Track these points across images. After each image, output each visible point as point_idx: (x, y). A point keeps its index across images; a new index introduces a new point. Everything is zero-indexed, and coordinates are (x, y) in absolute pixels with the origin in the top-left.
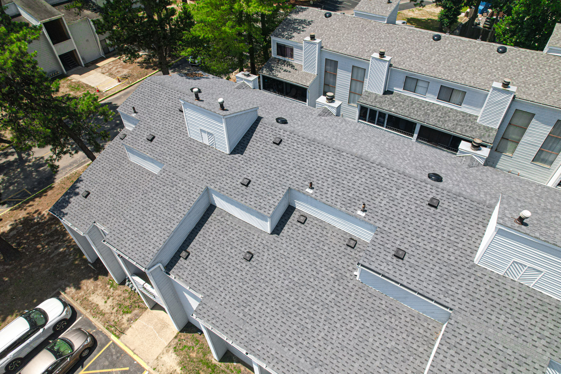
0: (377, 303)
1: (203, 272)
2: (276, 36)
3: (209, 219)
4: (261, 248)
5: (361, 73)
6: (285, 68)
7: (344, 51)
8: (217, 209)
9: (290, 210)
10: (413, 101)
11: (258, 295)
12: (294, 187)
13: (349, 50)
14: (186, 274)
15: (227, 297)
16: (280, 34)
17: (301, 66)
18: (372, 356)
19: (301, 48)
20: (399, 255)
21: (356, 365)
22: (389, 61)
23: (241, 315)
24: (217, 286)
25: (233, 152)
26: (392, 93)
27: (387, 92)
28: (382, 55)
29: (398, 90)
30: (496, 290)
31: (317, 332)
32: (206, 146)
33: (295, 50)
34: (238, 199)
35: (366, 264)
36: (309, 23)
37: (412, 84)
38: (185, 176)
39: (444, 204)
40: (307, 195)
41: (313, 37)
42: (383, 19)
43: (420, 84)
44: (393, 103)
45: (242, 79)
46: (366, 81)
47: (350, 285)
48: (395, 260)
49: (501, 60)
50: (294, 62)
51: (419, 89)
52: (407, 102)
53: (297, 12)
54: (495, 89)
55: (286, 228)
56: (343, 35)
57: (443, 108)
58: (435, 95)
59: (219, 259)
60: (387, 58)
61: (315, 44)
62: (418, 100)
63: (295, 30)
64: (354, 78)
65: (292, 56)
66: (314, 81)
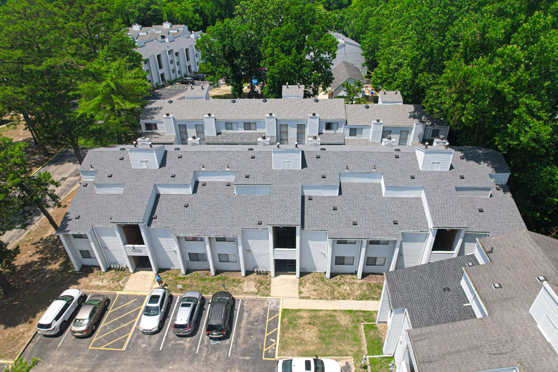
0: (246, 199)
1: (167, 219)
2: (143, 119)
3: (160, 200)
4: (190, 200)
5: (200, 127)
6: (154, 136)
7: (188, 118)
8: (161, 195)
9: (197, 183)
10: (233, 135)
11: (198, 216)
12: (196, 170)
13: (190, 117)
14: (159, 223)
15: (184, 223)
16: (145, 118)
17: (165, 133)
18: (251, 214)
19: (162, 123)
20: (247, 177)
21: (247, 220)
22: (214, 117)
23: (194, 225)
24: (177, 221)
25: (160, 167)
26: (221, 133)
27: (218, 134)
28: (209, 115)
29: (223, 131)
30: (282, 174)
31: (228, 216)
32: (144, 169)
33: (158, 125)
34: (173, 182)
35: (237, 184)
36: (161, 108)
37: (229, 126)
38: (141, 184)
39: (257, 156)
40: (202, 171)
41: (168, 115)
42: (202, 98)
43: (233, 125)
44: (223, 138)
45: (141, 141)
46: (205, 131)
47: (234, 197)
48: (246, 179)
49: (266, 105)
50: (159, 131)
51: (234, 127)
52: (230, 136)
53: (151, 104)
54: (267, 117)
55: (198, 189)
56: (184, 110)
57: (249, 133)
58: (242, 128)
59: (173, 212)
60: (213, 116)
61: (170, 118)
62: (235, 133)
63: (154, 113)
64: (198, 131)
65: (156, 129)
66: (175, 138)
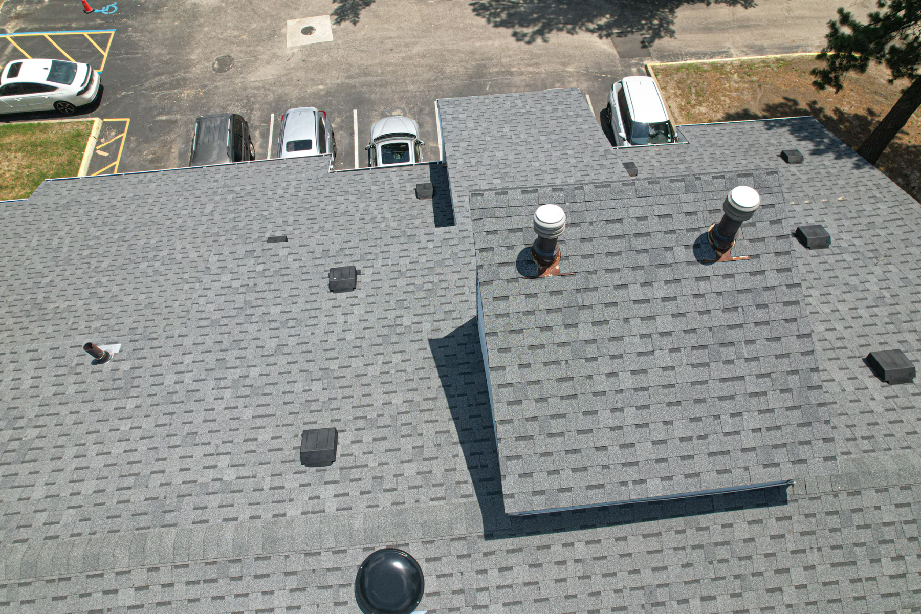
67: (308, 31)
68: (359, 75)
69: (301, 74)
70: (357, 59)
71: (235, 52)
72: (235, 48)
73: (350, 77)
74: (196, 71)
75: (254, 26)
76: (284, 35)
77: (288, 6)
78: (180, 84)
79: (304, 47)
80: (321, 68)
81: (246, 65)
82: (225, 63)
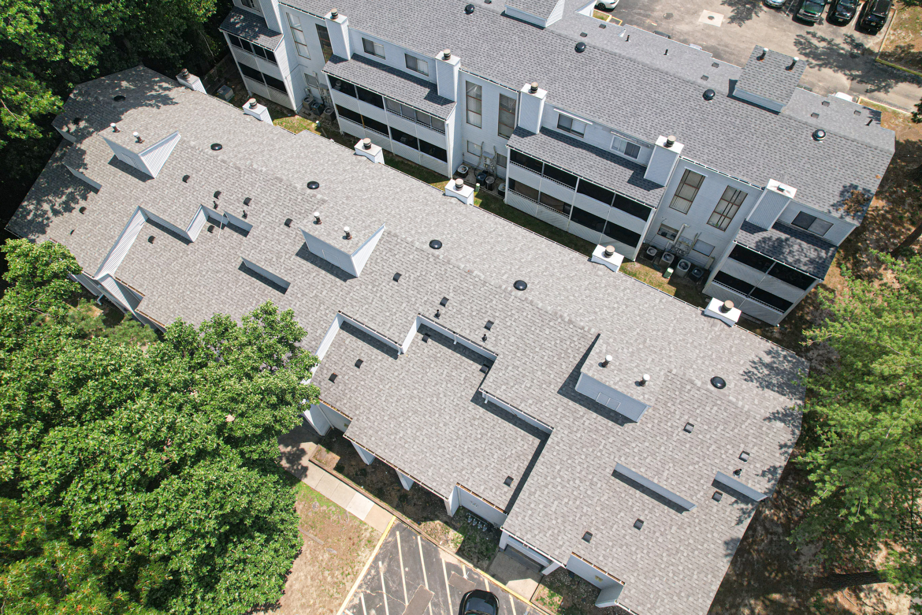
67: (711, 18)
68: (723, 46)
69: (699, 34)
70: (726, 39)
71: (676, 14)
72: (676, 11)
73: (719, 45)
74: (656, 14)
75: (689, 6)
76: (699, 16)
77: (708, 3)
78: (647, 16)
79: (705, 24)
80: (709, 36)
81: (678, 20)
82: (669, 16)
